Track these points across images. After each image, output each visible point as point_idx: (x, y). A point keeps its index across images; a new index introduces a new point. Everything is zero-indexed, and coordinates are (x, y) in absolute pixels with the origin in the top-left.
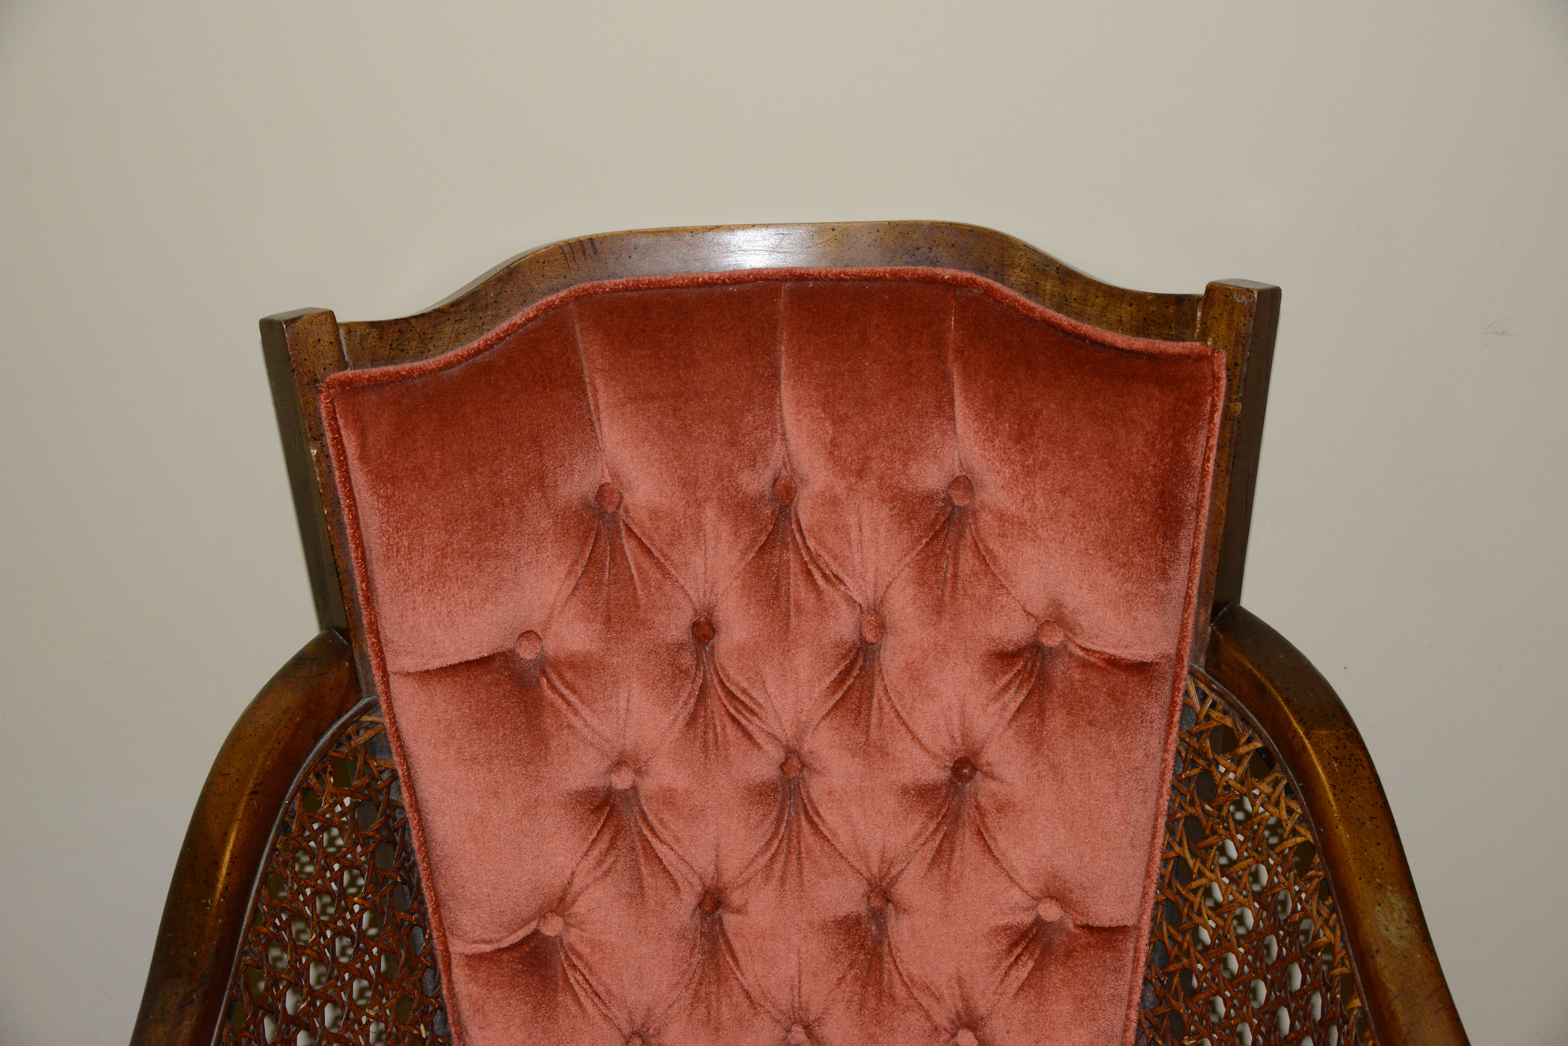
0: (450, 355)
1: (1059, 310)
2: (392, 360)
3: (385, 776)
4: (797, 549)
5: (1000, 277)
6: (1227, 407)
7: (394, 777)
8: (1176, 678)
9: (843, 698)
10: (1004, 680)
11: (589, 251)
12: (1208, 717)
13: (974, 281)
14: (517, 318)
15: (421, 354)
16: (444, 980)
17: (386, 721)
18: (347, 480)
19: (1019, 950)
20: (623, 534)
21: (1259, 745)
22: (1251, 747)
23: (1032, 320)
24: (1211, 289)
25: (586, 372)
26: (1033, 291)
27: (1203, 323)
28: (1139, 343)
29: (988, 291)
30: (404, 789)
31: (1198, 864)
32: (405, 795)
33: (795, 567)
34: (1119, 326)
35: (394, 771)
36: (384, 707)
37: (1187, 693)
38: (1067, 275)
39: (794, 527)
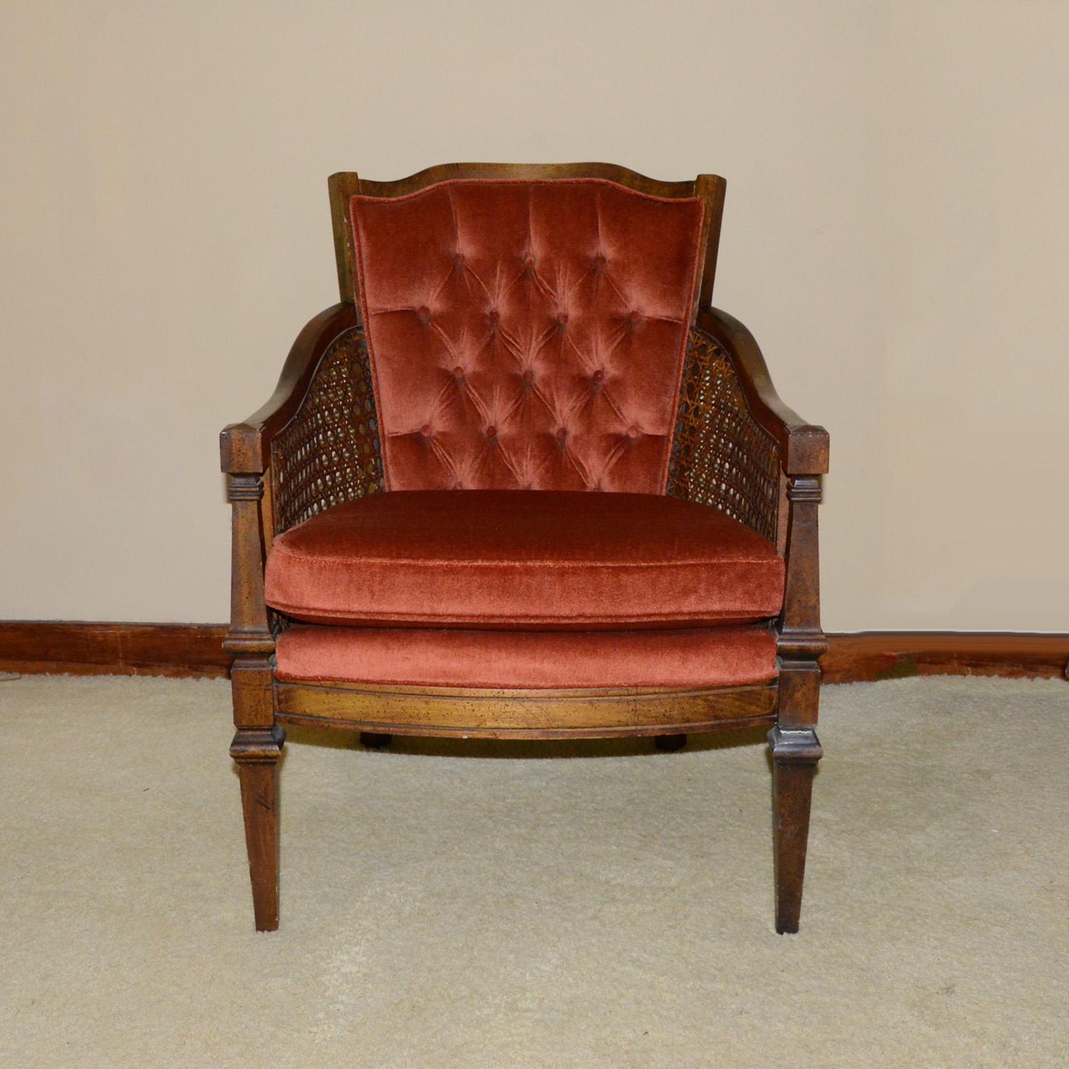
0: (400, 198)
1: (641, 191)
2: (378, 196)
3: (365, 355)
4: (533, 280)
5: (617, 181)
6: (705, 220)
7: (368, 357)
8: (685, 329)
9: (550, 340)
10: (614, 330)
11: (456, 168)
12: (697, 343)
13: (608, 183)
14: (428, 188)
15: (388, 196)
16: (382, 447)
17: (366, 334)
18: (358, 235)
19: (618, 445)
20: (464, 270)
21: (715, 347)
22: (713, 349)
23: (632, 195)
24: (699, 177)
25: (453, 208)
26: (631, 186)
27: (696, 189)
28: (671, 200)
29: (613, 186)
30: (371, 363)
31: (692, 402)
32: (371, 365)
33: (533, 288)
34: (664, 195)
35: (368, 355)
36: (365, 328)
37: (689, 336)
38: (644, 179)
39: (533, 273)
